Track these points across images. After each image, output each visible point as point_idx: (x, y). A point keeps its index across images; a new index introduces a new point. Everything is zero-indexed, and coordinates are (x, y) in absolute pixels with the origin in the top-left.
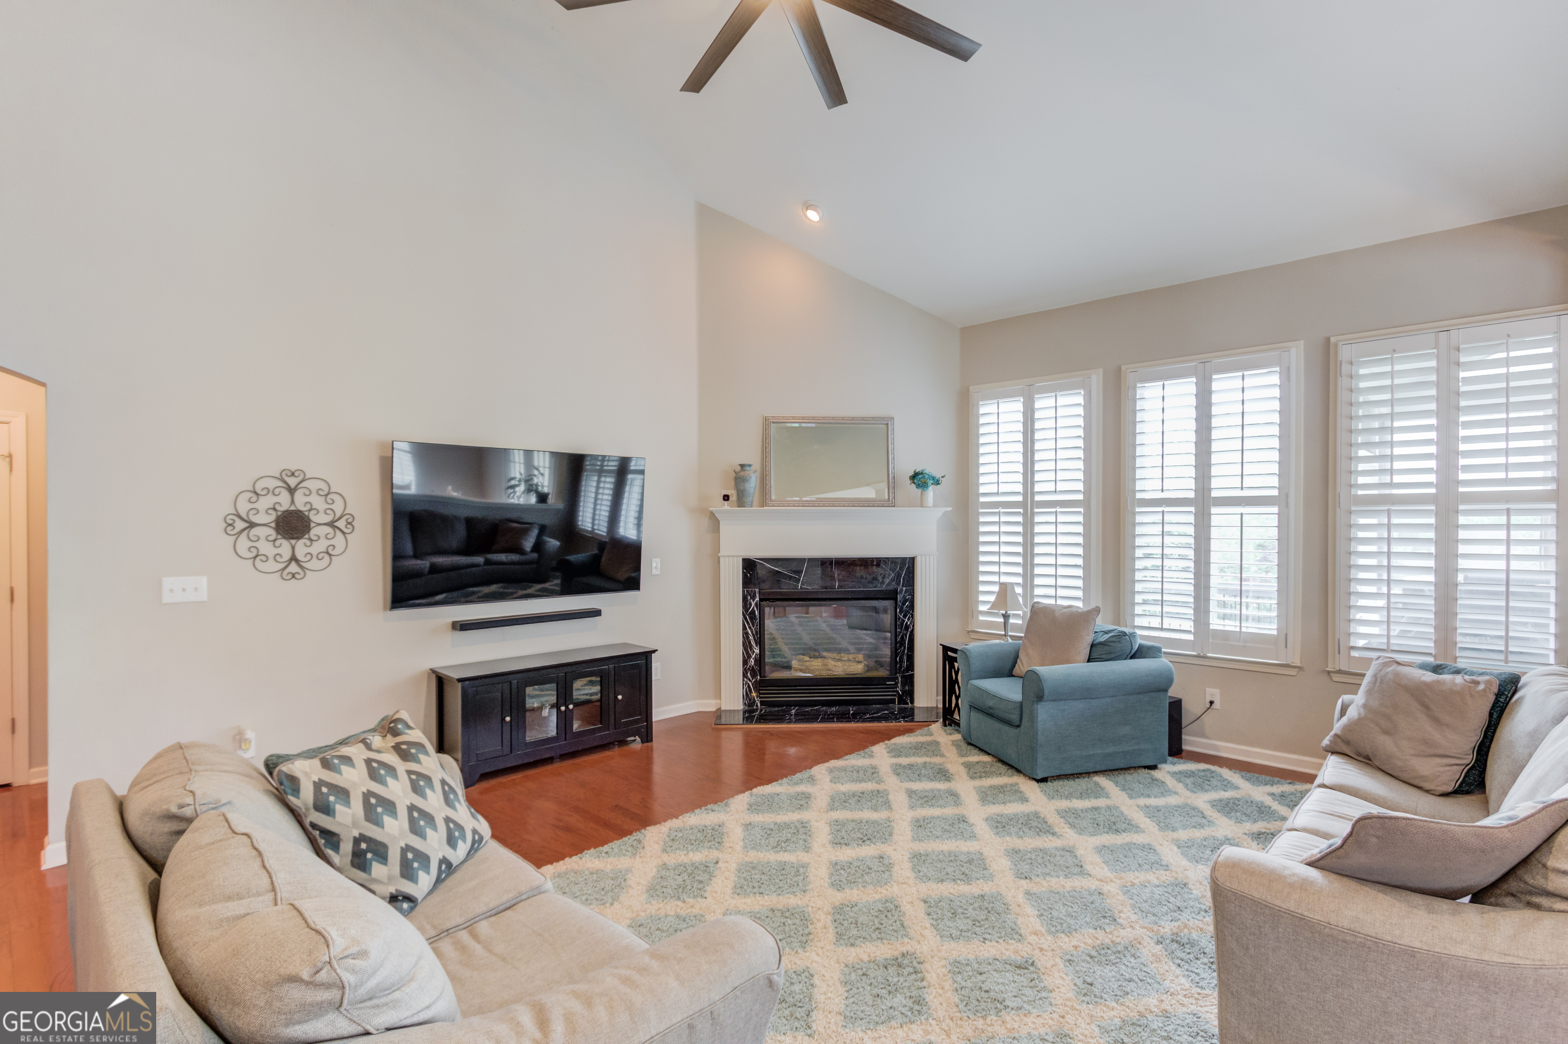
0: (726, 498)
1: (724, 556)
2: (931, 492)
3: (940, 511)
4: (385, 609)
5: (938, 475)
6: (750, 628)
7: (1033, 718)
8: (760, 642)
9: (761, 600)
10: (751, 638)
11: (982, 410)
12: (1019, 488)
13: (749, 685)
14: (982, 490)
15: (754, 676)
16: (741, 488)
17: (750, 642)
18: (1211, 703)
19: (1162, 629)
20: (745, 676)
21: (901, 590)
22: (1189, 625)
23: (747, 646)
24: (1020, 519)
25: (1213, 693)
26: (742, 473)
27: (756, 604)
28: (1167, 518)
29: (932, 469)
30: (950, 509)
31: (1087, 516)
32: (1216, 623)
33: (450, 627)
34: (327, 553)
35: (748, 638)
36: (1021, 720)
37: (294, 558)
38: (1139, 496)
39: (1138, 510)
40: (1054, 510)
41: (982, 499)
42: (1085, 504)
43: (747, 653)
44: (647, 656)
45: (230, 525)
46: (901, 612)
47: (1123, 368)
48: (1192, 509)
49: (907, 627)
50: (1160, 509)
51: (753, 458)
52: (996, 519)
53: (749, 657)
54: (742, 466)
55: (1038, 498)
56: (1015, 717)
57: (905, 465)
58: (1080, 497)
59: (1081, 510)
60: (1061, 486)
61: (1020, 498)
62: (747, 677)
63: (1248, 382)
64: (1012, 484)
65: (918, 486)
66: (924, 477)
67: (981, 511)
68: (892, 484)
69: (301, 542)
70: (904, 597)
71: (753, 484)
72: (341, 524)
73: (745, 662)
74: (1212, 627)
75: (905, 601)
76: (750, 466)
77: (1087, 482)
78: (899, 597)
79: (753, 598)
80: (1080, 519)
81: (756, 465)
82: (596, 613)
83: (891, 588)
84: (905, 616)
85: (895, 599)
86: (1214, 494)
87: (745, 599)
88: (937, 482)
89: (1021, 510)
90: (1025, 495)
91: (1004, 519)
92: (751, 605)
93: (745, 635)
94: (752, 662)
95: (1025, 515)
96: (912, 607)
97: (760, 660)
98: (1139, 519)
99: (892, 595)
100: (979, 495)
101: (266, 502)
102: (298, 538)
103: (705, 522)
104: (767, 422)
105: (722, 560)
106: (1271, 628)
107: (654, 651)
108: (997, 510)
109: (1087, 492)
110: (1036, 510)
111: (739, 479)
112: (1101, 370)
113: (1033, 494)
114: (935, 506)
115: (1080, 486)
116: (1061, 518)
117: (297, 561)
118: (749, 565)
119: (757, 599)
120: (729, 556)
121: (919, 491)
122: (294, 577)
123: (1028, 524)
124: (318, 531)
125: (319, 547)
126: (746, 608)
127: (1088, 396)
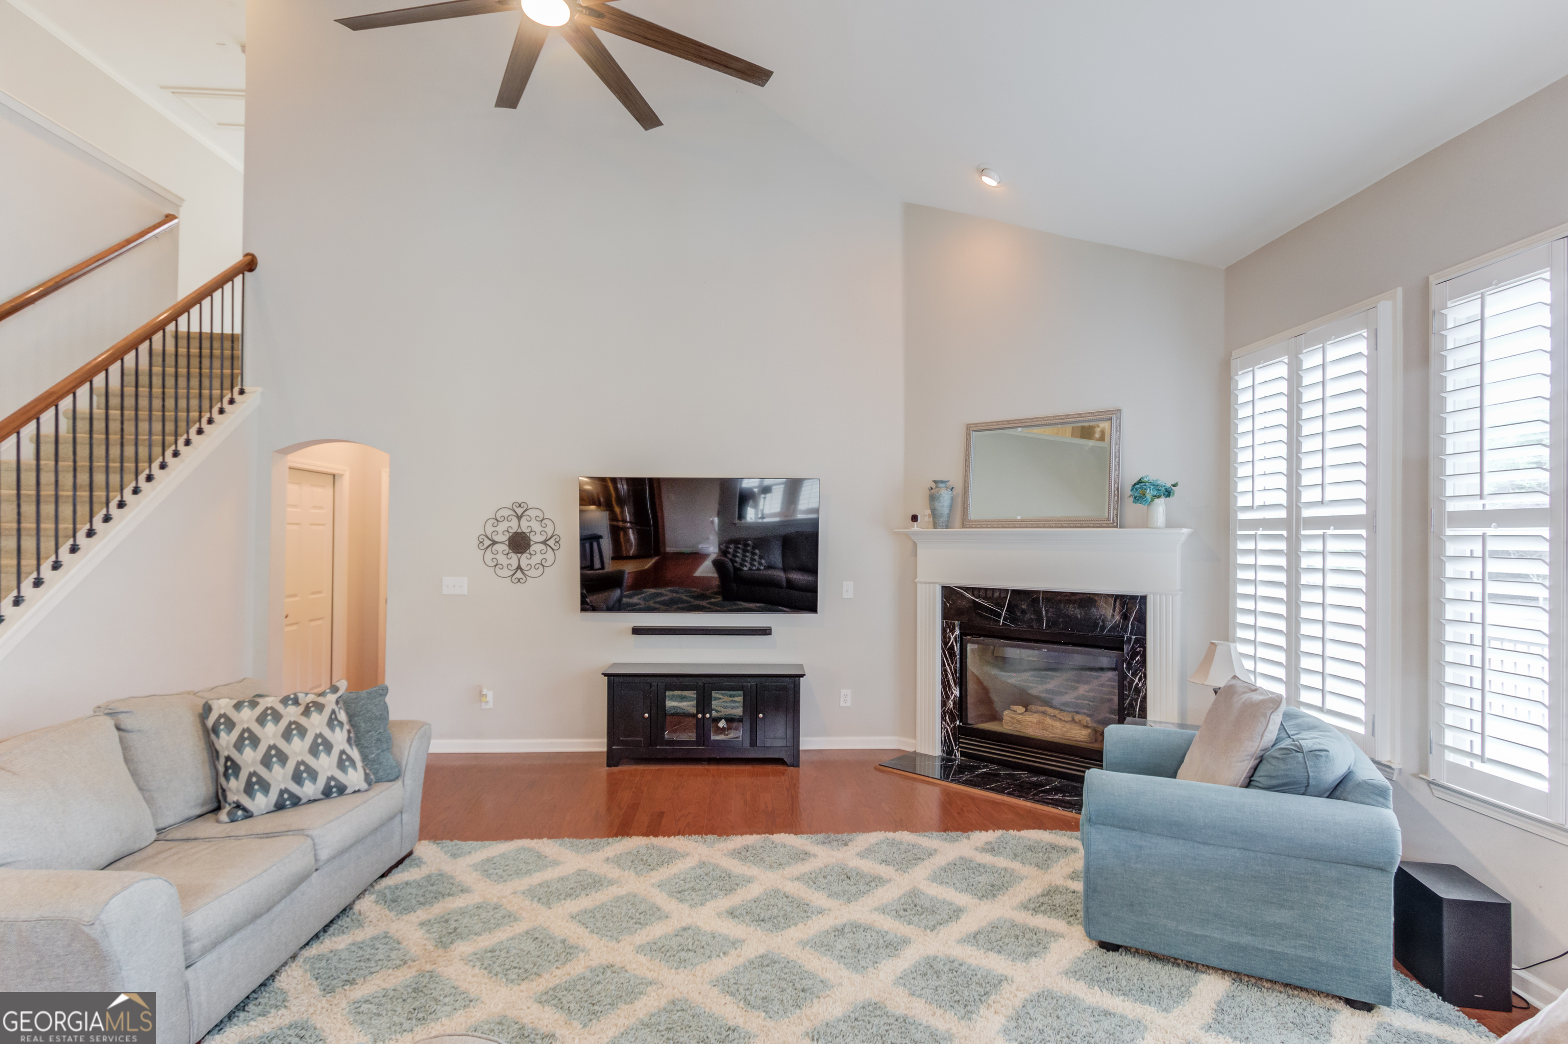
0: (915, 518)
1: (922, 582)
2: (1161, 508)
3: (1176, 536)
4: (578, 611)
6: (949, 665)
8: (962, 682)
9: (962, 634)
10: (950, 676)
11: (1242, 383)
12: (1282, 498)
13: (947, 731)
14: (1242, 501)
15: (953, 720)
16: (935, 507)
17: (948, 681)
20: (943, 719)
21: (1129, 639)
23: (945, 685)
24: (1282, 546)
26: (936, 491)
27: (955, 638)
29: (1162, 476)
30: (1192, 530)
31: (1371, 541)
34: (542, 564)
35: (947, 675)
37: (519, 568)
38: (1451, 507)
39: (1449, 532)
40: (1325, 532)
41: (1242, 516)
42: (1369, 521)
43: (946, 693)
44: (796, 678)
45: (481, 542)
46: (1129, 668)
47: (1431, 276)
49: (1138, 689)
50: (1480, 531)
51: (951, 471)
52: (1255, 545)
53: (948, 698)
54: (938, 482)
55: (1304, 513)
58: (1361, 510)
59: (1363, 532)
60: (1332, 493)
61: (1282, 514)
62: (945, 721)
64: (1273, 492)
65: (1142, 500)
66: (1148, 487)
67: (1239, 533)
68: (1115, 497)
69: (525, 555)
70: (1133, 648)
72: (551, 542)
73: (944, 704)
75: (1138, 653)
76: (946, 482)
77: (1372, 484)
78: (1128, 649)
79: (952, 631)
80: (1361, 546)
81: (956, 480)
82: (765, 632)
83: (1117, 635)
84: (1134, 675)
85: (1124, 651)
87: (944, 631)
88: (1168, 493)
89: (1284, 533)
90: (1289, 508)
91: (1264, 545)
92: (950, 638)
93: (944, 671)
94: (951, 704)
95: (1289, 539)
96: (1143, 662)
97: (961, 703)
98: (1450, 549)
99: (1114, 643)
100: (1236, 509)
101: (503, 526)
102: (522, 553)
104: (969, 429)
105: (919, 586)
107: (802, 676)
108: (1257, 532)
109: (1371, 502)
110: (1303, 532)
111: (933, 497)
112: (1400, 291)
113: (1299, 506)
114: (1169, 524)
115: (1361, 492)
116: (1332, 546)
117: (521, 570)
118: (949, 593)
119: (957, 632)
120: (925, 583)
121: (1144, 506)
122: (519, 581)
123: (1293, 554)
124: (535, 548)
125: (536, 559)
126: (945, 641)
127: (1374, 344)
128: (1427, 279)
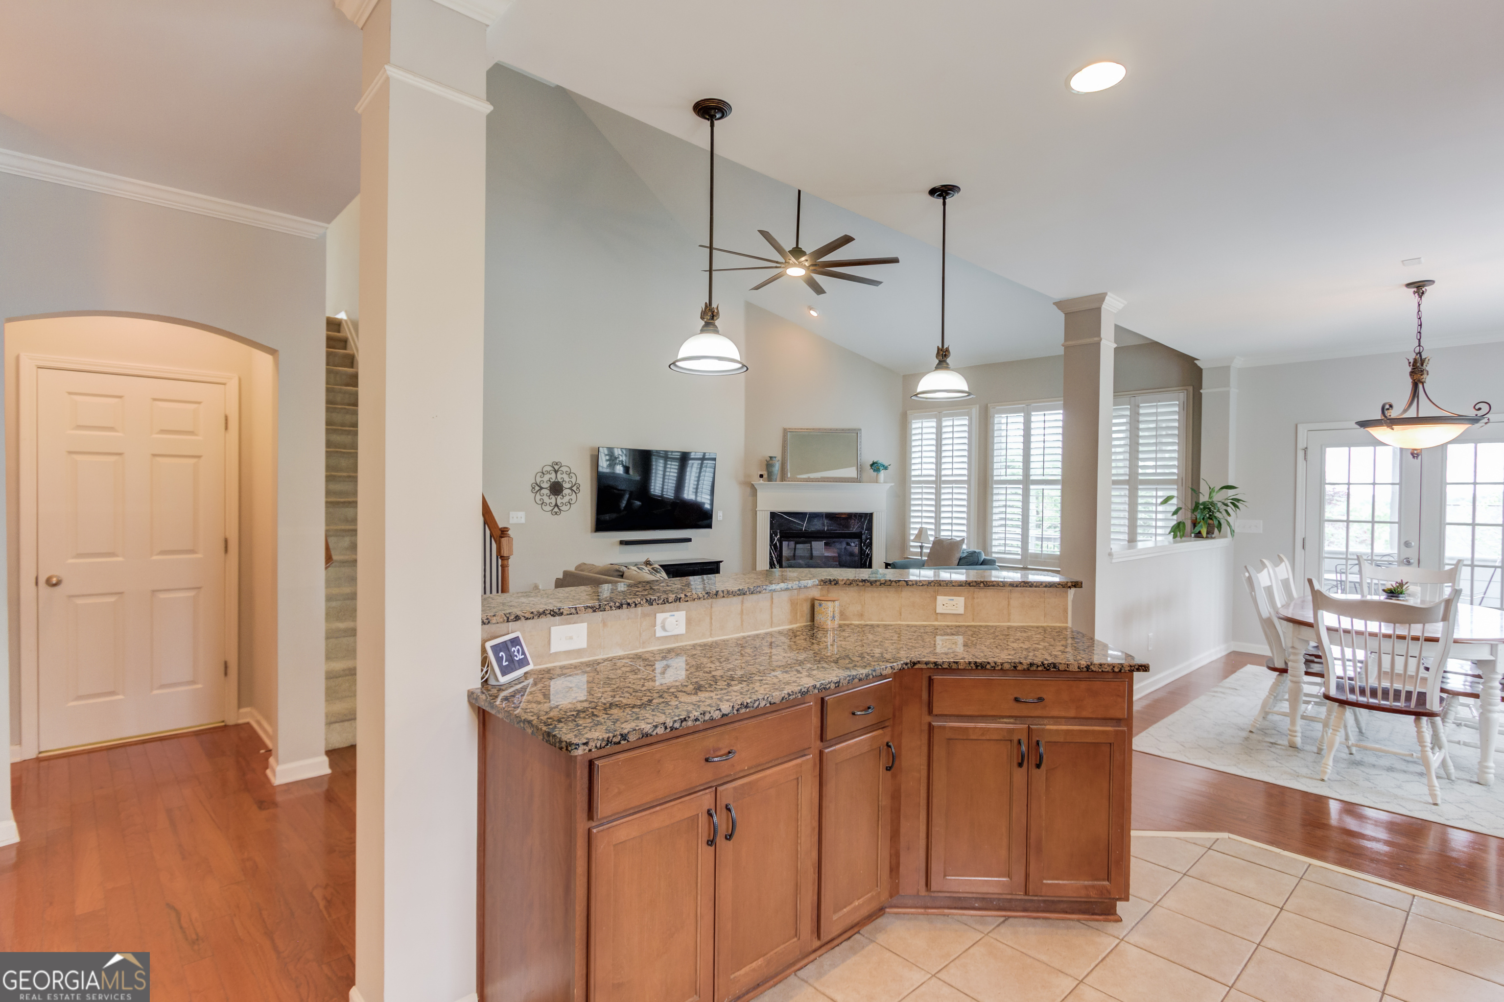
0: (761, 476)
1: (759, 511)
2: (882, 474)
3: (888, 486)
4: (591, 532)
5: (886, 464)
6: (774, 553)
8: (780, 562)
9: (781, 537)
10: (774, 559)
11: (914, 426)
12: (933, 472)
14: (913, 473)
16: (770, 470)
17: (774, 562)
19: (1004, 553)
21: (864, 533)
22: (1019, 551)
23: (772, 563)
24: (933, 491)
26: (771, 462)
27: (778, 539)
28: (1009, 491)
29: (883, 461)
30: (893, 484)
31: (969, 489)
33: (619, 543)
34: (569, 502)
35: (772, 559)
37: (556, 505)
38: (995, 478)
39: (995, 486)
40: (951, 486)
41: (913, 479)
42: (968, 482)
44: (718, 564)
45: (533, 488)
46: (864, 546)
47: (989, 405)
48: (1021, 486)
49: (868, 554)
50: (1005, 486)
51: (776, 452)
52: (920, 491)
54: (771, 458)
55: (943, 479)
57: (868, 457)
58: (966, 478)
59: (966, 486)
60: (956, 472)
61: (933, 479)
63: (1047, 418)
64: (930, 470)
65: (874, 471)
66: (877, 465)
67: (912, 485)
68: (860, 469)
69: (560, 496)
70: (866, 537)
71: (777, 468)
72: (574, 488)
74: (1030, 551)
75: (867, 539)
76: (775, 457)
77: (969, 469)
78: (864, 537)
79: (776, 536)
80: (965, 491)
81: (779, 457)
82: (689, 540)
83: (858, 531)
84: (867, 548)
85: (861, 538)
86: (1032, 478)
87: (771, 536)
88: (886, 468)
89: (934, 486)
90: (936, 476)
91: (925, 490)
92: (774, 539)
93: (771, 556)
95: (936, 488)
96: (871, 542)
98: (995, 491)
99: (858, 536)
100: (911, 476)
101: (547, 477)
102: (558, 495)
103: (749, 490)
104: (785, 431)
105: (758, 512)
107: (721, 562)
108: (921, 485)
109: (969, 476)
110: (943, 486)
111: (769, 464)
112: (978, 406)
113: (941, 476)
114: (885, 482)
115: (965, 472)
116: (955, 491)
117: (558, 506)
118: (773, 515)
119: (778, 536)
120: (762, 511)
121: (876, 473)
122: (556, 514)
123: (938, 494)
124: (566, 492)
125: (566, 499)
126: (772, 540)
127: (970, 420)
128: (987, 405)
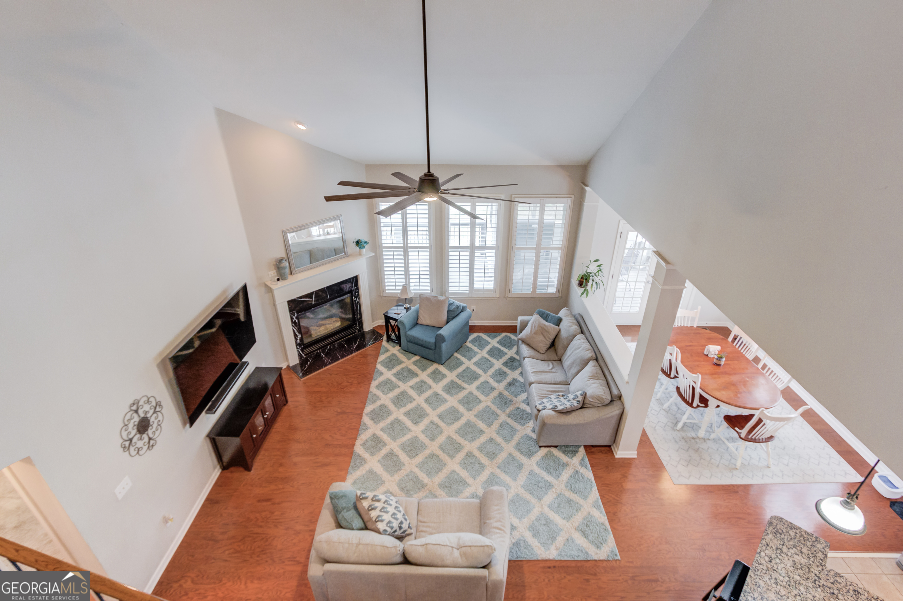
1: (279, 304)
2: (364, 248)
5: (366, 241)
6: (295, 328)
7: (440, 348)
9: (298, 314)
10: (296, 332)
12: (401, 241)
13: (299, 352)
14: (384, 242)
15: (300, 347)
16: (280, 270)
18: (473, 310)
19: (457, 290)
20: (297, 348)
21: (354, 289)
22: (467, 288)
23: (295, 335)
24: (402, 253)
25: (474, 307)
26: (280, 264)
27: (296, 318)
28: (461, 254)
29: (363, 238)
30: (370, 255)
31: (430, 252)
32: (476, 286)
36: (435, 348)
38: (450, 245)
39: (450, 250)
40: (417, 250)
41: (384, 245)
42: (430, 247)
43: (296, 338)
48: (469, 250)
50: (458, 250)
51: (282, 254)
52: (392, 253)
54: (278, 260)
55: (409, 245)
56: (433, 347)
58: (428, 245)
60: (420, 241)
61: (402, 245)
63: (488, 208)
64: (398, 239)
65: (359, 247)
66: (360, 243)
67: (384, 250)
71: (287, 268)
73: (296, 342)
74: (474, 288)
75: (356, 293)
76: (282, 259)
77: (430, 239)
79: (294, 316)
80: (428, 253)
83: (350, 289)
84: (356, 298)
85: (352, 293)
86: (476, 245)
87: (291, 316)
88: (366, 243)
89: (402, 250)
90: (404, 244)
91: (395, 253)
92: (293, 318)
93: (294, 331)
94: (298, 341)
95: (404, 252)
96: (358, 295)
97: (301, 339)
98: (450, 253)
99: (349, 292)
101: (130, 426)
104: (284, 232)
105: (279, 306)
106: (491, 287)
108: (391, 250)
109: (430, 243)
110: (409, 250)
113: (407, 243)
114: (367, 253)
115: (427, 241)
116: (420, 253)
118: (291, 302)
119: (296, 315)
120: (281, 304)
121: (360, 249)
123: (406, 255)
124: (152, 420)
125: (155, 425)
126: (292, 321)
